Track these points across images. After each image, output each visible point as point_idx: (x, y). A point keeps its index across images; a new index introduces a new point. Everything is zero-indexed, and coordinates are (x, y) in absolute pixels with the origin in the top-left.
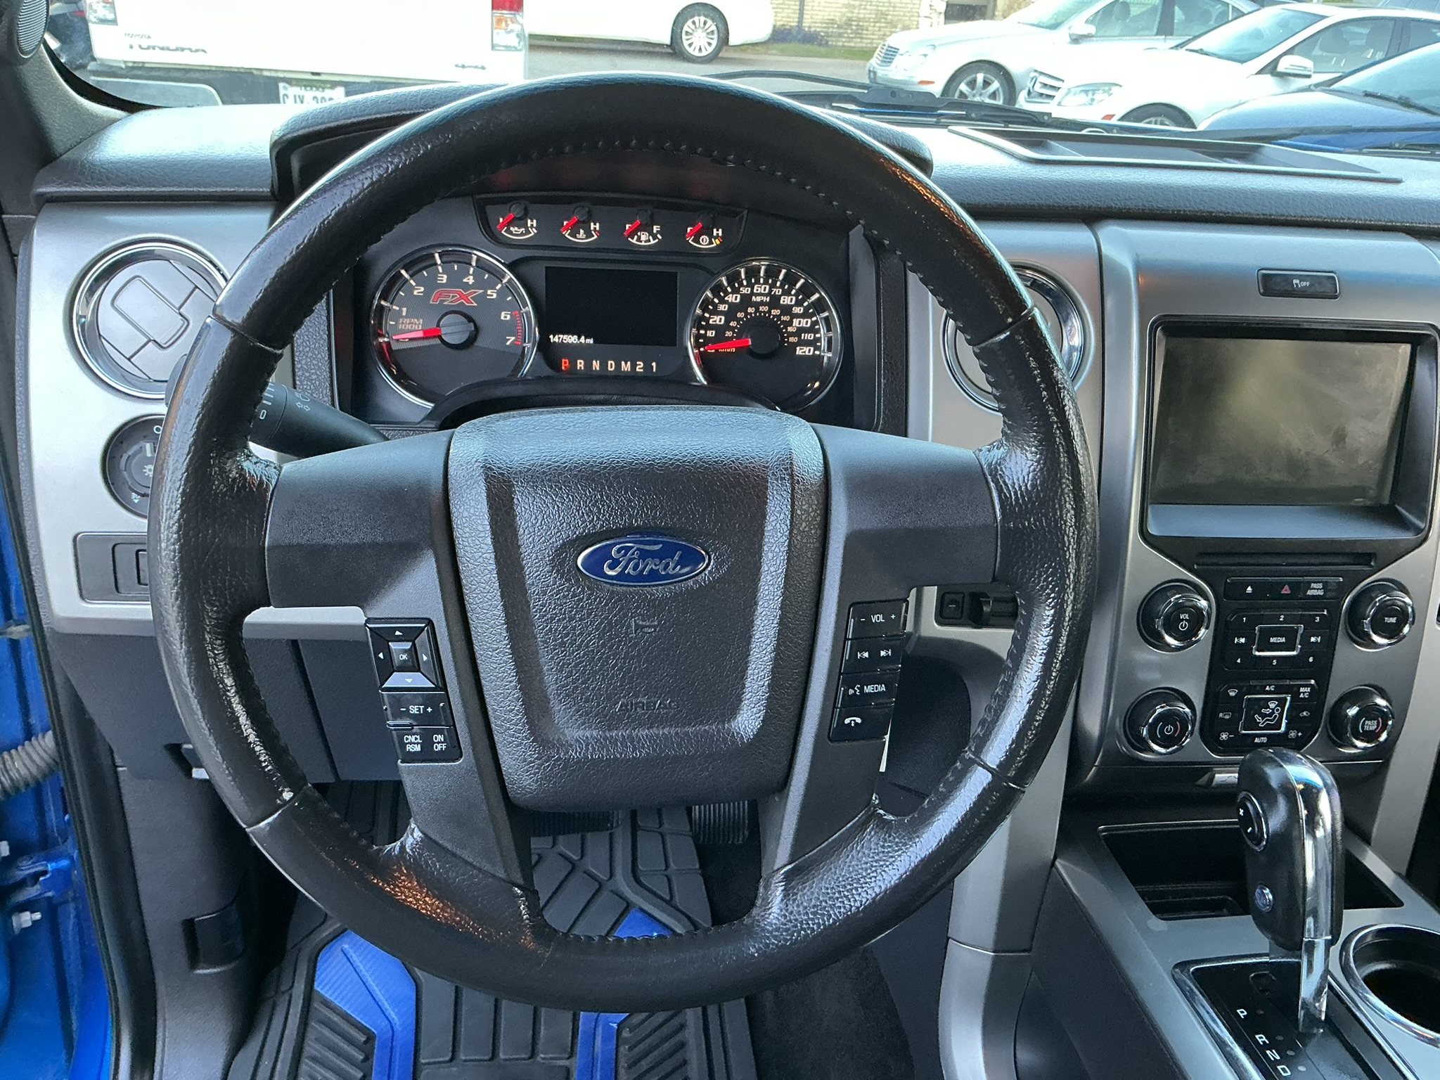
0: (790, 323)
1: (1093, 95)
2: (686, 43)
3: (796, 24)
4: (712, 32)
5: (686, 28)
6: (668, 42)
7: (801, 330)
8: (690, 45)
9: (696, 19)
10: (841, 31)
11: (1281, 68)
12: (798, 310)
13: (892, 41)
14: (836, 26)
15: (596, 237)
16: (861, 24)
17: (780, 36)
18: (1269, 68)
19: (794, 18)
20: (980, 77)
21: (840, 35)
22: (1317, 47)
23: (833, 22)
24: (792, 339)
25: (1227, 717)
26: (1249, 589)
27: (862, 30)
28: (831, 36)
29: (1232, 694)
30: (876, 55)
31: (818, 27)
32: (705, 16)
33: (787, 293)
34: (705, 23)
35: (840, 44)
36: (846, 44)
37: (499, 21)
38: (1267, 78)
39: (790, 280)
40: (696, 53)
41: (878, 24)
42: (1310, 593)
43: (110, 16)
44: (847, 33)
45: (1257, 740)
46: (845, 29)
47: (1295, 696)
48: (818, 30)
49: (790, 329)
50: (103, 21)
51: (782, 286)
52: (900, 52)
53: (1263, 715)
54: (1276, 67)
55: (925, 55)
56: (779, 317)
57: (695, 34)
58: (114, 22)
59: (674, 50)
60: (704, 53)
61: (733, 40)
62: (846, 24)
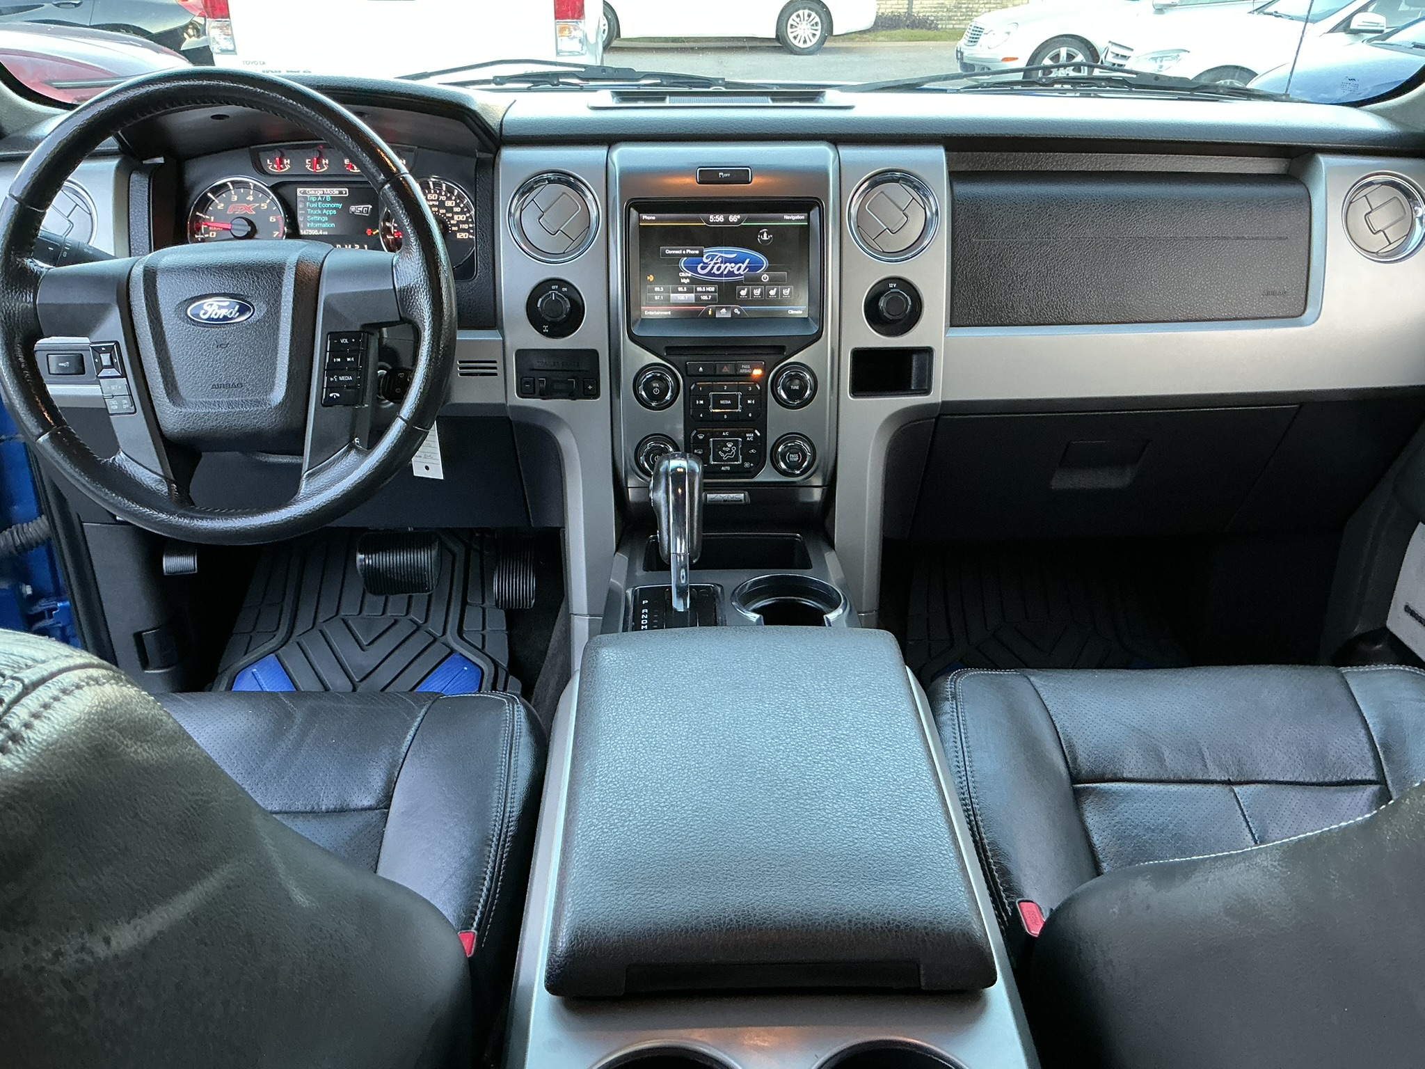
0: (452, 218)
1: (1161, 61)
2: (791, 36)
3: (906, 10)
4: (817, 23)
5: (790, 22)
6: (774, 36)
7: (459, 222)
8: (795, 38)
9: (800, 12)
10: (951, 14)
11: (1354, 25)
12: (457, 210)
13: (979, 21)
14: (945, 10)
15: (326, 168)
16: (971, 6)
17: (886, 24)
18: (1342, 26)
19: (903, 5)
20: (1063, 52)
21: (950, 18)
22: (1403, 4)
23: (942, 5)
24: (454, 228)
25: (700, 453)
26: (701, 369)
27: (973, 12)
28: (941, 20)
29: (701, 437)
30: (964, 36)
31: (927, 12)
32: (810, 9)
33: (449, 199)
34: (809, 16)
35: (951, 26)
36: (957, 26)
37: (562, 30)
38: (1342, 37)
39: (450, 190)
40: (801, 45)
41: (987, 6)
42: (741, 371)
43: (231, 47)
44: (956, 16)
45: (723, 468)
46: (955, 12)
47: (744, 438)
48: (927, 14)
49: (452, 222)
50: (224, 51)
51: (446, 195)
52: (985, 31)
53: (725, 452)
54: (1349, 25)
55: (1008, 33)
56: (444, 214)
57: (799, 26)
58: (233, 51)
59: (780, 44)
60: (809, 44)
61: (837, 31)
62: (955, 7)
